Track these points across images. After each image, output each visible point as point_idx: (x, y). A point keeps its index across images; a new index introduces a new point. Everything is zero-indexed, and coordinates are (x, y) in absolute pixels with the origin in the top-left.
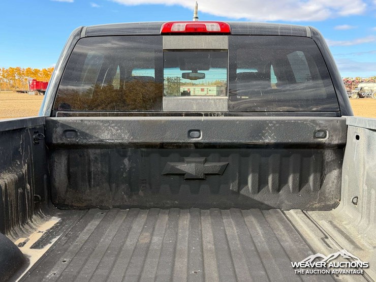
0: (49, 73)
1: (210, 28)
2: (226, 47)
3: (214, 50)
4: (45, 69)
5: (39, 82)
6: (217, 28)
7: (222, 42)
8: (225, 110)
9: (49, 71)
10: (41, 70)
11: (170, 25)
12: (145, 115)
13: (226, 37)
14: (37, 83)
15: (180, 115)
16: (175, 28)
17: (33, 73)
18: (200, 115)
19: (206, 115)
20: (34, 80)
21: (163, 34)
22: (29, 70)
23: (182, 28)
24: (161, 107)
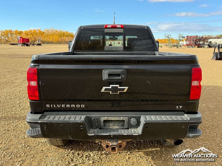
0: (28, 33)
1: (118, 26)
2: (123, 32)
3: (119, 33)
4: (26, 31)
5: (24, 39)
6: (120, 26)
7: (121, 31)
8: (123, 50)
9: (28, 32)
10: (24, 31)
11: (107, 25)
12: (100, 51)
13: (123, 29)
14: (23, 39)
15: (110, 51)
16: (108, 27)
17: (19, 33)
18: (116, 51)
19: (117, 51)
20: (21, 37)
21: (105, 28)
22: (16, 31)
23: (110, 26)
24: (104, 49)
